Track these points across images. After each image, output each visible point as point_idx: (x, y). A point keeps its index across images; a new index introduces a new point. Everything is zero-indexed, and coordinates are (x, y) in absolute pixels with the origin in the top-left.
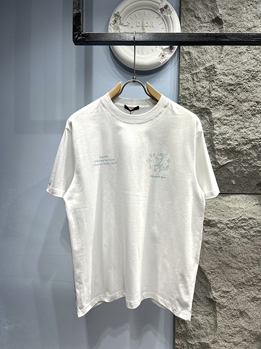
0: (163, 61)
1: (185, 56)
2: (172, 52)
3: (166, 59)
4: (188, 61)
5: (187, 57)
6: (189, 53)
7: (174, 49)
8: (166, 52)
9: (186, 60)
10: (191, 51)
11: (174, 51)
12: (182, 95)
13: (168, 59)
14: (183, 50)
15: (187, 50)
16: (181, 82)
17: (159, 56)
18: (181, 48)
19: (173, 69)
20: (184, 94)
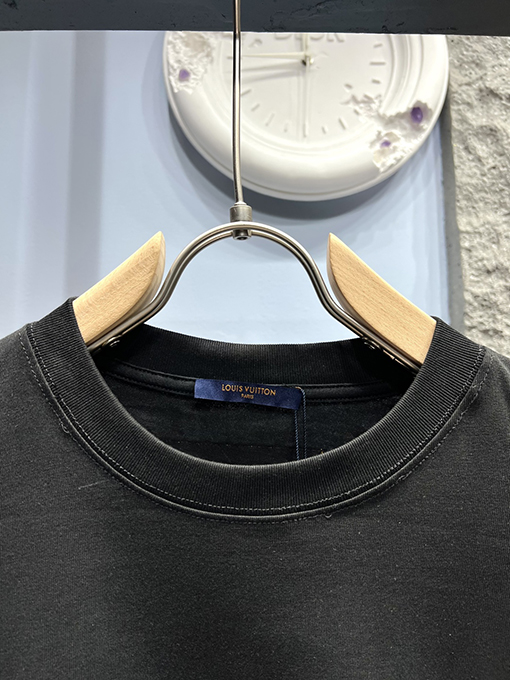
0: (386, 162)
1: (474, 142)
2: (420, 130)
3: (398, 155)
4: (491, 162)
5: (482, 149)
6: (491, 133)
7: (428, 120)
8: (397, 132)
9: (479, 159)
10: (499, 123)
11: (429, 125)
12: (476, 297)
13: (406, 156)
14: (464, 120)
15: (484, 121)
16: (467, 244)
17: (372, 144)
18: (454, 115)
19: (422, 195)
20: (486, 290)
